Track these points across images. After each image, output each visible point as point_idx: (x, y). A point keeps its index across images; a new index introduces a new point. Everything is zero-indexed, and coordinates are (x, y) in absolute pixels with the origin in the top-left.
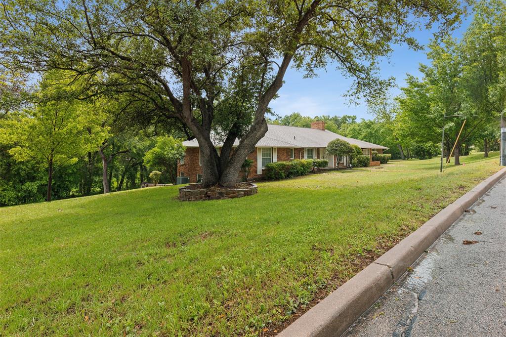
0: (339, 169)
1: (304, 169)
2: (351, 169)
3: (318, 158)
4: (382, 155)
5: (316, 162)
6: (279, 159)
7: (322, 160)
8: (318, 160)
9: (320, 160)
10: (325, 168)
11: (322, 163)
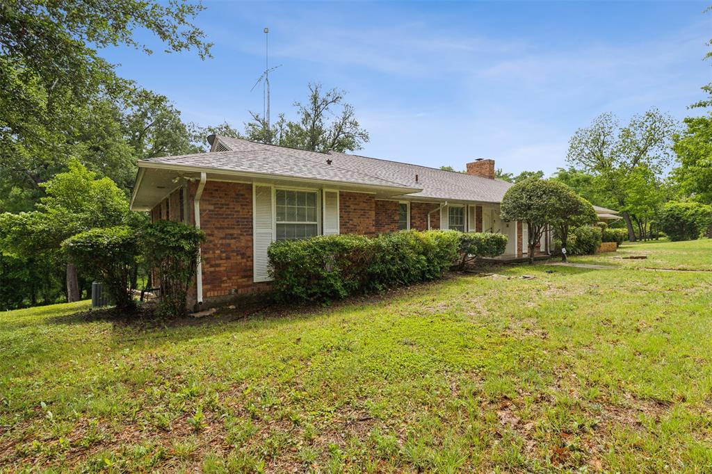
0: (536, 259)
1: (429, 260)
2: (564, 260)
3: (479, 229)
4: (613, 230)
5: (470, 241)
6: (346, 227)
7: (489, 235)
8: (478, 235)
9: (484, 235)
10: (496, 258)
11: (487, 241)
